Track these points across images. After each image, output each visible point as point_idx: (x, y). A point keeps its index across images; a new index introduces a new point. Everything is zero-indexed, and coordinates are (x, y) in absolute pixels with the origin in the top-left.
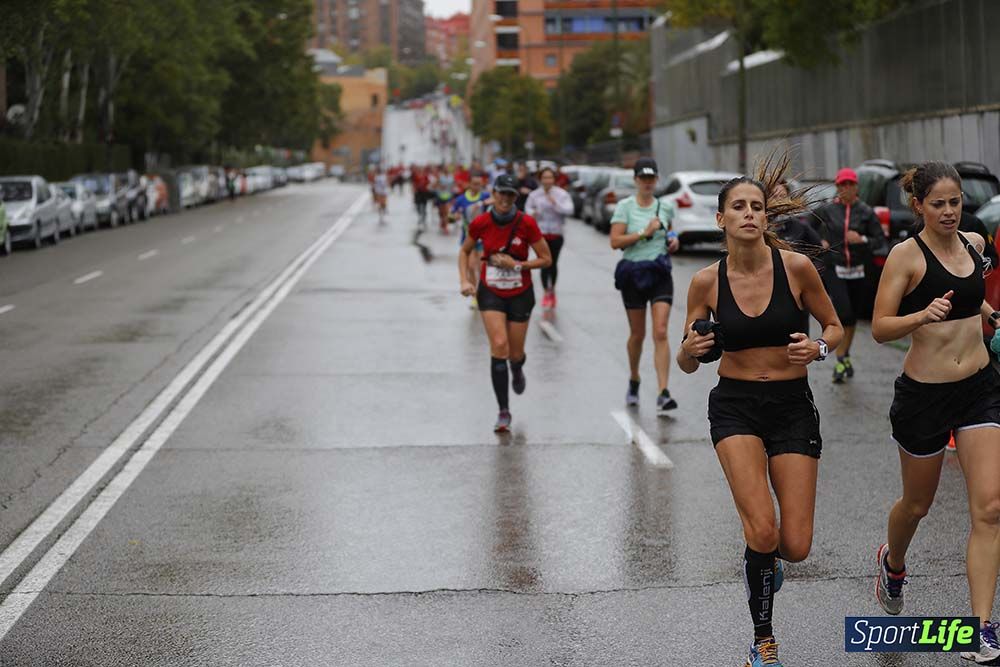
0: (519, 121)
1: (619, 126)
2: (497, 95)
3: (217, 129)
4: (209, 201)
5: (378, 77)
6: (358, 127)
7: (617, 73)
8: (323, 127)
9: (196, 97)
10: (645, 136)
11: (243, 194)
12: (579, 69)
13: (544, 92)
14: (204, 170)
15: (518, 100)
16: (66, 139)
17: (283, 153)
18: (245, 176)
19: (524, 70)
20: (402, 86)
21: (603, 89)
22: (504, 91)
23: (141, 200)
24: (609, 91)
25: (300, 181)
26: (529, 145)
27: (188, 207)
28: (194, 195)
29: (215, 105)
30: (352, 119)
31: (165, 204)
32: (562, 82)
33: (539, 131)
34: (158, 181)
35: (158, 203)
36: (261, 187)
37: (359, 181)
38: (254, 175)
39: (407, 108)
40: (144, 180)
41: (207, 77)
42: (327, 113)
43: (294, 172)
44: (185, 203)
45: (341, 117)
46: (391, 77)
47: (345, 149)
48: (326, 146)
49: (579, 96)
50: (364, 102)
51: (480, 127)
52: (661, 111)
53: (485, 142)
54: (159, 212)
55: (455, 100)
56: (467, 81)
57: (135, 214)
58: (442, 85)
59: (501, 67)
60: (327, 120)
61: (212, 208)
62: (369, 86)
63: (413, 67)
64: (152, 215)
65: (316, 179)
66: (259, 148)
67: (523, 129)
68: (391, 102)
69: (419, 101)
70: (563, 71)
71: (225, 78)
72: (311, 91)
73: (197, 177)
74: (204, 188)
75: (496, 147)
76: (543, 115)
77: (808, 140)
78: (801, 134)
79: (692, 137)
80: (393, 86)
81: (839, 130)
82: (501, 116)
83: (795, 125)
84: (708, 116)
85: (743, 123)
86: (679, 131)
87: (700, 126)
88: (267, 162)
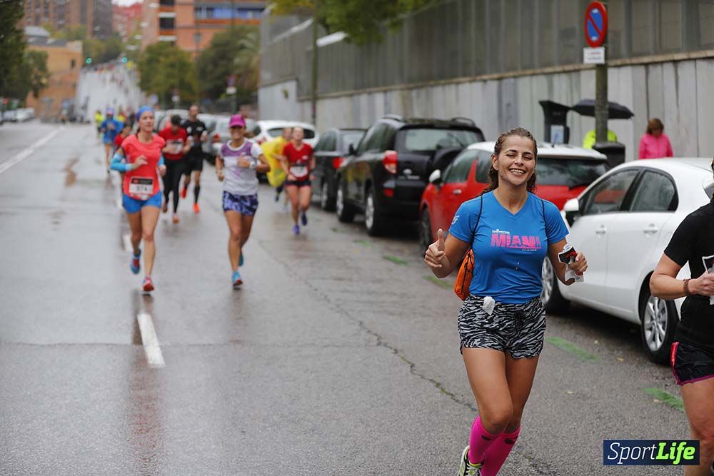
0: (174, 81)
1: (235, 85)
2: (158, 61)
5: (76, 47)
6: (60, 83)
7: (243, 47)
8: (34, 82)
10: (254, 94)
12: (215, 45)
13: (192, 60)
15: (172, 66)
19: (177, 45)
20: (94, 54)
21: (231, 60)
24: (237, 61)
25: (14, 121)
26: (176, 99)
30: (57, 78)
32: (204, 54)
33: (184, 86)
37: (56, 122)
39: (96, 70)
42: (38, 73)
43: (9, 115)
45: (48, 76)
46: (85, 47)
47: (45, 97)
48: (36, 95)
49: (216, 64)
50: (67, 65)
51: (145, 85)
52: (266, 76)
53: (148, 95)
55: (130, 65)
56: (138, 51)
58: (123, 54)
59: (162, 42)
60: (37, 78)
62: (68, 53)
63: (103, 41)
67: (172, 87)
68: (85, 65)
69: (105, 65)
70: (206, 46)
72: (19, 55)
75: (154, 99)
76: (189, 77)
77: (363, 99)
78: (359, 94)
79: (286, 95)
80: (86, 54)
81: (385, 92)
82: (160, 77)
83: (356, 88)
84: (297, 80)
85: (315, 86)
86: (277, 90)
87: (291, 87)
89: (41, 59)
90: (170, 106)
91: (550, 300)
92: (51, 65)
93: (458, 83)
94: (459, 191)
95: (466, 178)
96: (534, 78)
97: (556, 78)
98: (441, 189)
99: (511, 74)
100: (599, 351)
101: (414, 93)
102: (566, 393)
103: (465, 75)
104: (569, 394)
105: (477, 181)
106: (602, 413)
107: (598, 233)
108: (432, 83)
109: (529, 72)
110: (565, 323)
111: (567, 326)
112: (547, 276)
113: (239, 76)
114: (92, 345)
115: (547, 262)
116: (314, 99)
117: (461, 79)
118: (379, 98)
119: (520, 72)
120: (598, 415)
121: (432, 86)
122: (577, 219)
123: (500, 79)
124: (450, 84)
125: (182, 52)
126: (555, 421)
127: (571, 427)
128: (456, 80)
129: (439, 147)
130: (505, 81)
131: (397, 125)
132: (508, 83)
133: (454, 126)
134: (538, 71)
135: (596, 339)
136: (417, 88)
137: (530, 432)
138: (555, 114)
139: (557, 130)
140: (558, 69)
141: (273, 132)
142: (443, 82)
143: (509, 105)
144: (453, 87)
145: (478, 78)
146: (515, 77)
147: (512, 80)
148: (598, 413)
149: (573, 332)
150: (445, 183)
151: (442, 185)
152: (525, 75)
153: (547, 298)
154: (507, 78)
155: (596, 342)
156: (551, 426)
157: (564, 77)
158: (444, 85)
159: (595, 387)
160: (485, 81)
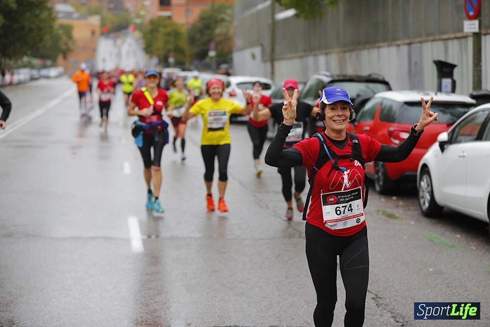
0: (171, 46)
1: (216, 49)
2: (158, 31)
5: (95, 20)
6: (84, 48)
7: (223, 20)
8: (64, 47)
10: (229, 56)
12: (202, 18)
13: (184, 30)
15: (169, 34)
17: (40, 62)
19: (173, 18)
20: (109, 25)
22: (162, 29)
24: (218, 31)
25: (48, 77)
26: (171, 60)
30: (80, 44)
33: (178, 50)
38: (19, 73)
43: (44, 72)
45: (74, 43)
46: (102, 20)
47: (72, 59)
48: (65, 57)
49: (202, 33)
50: (88, 34)
51: (149, 49)
52: (238, 42)
53: (151, 57)
55: (137, 34)
56: (142, 23)
59: (161, 16)
60: (66, 44)
62: (89, 25)
63: (116, 15)
65: (57, 77)
66: (25, 59)
67: (169, 51)
68: (102, 34)
69: (117, 34)
70: (195, 20)
72: (51, 27)
75: (155, 61)
76: (184, 43)
77: (310, 60)
78: (307, 56)
79: (254, 57)
81: (326, 54)
82: (159, 43)
83: (305, 51)
84: (262, 45)
85: (273, 50)
86: (247, 53)
87: (257, 51)
88: (31, 66)
89: (68, 30)
90: (167, 65)
91: (428, 207)
92: (76, 34)
93: (379, 47)
94: (368, 128)
95: (373, 118)
96: (435, 43)
97: (450, 43)
98: (355, 126)
99: (418, 40)
100: (459, 242)
101: (347, 55)
102: (428, 270)
103: (384, 41)
104: (430, 271)
105: (381, 120)
106: (451, 283)
107: (460, 157)
108: (360, 47)
109: (431, 38)
110: (438, 223)
111: (439, 225)
112: (426, 189)
113: (220, 42)
114: (94, 238)
115: (427, 178)
116: (273, 60)
117: (382, 44)
118: (322, 59)
119: (423, 39)
120: (447, 285)
121: (360, 50)
122: (447, 148)
123: (410, 44)
124: (373, 48)
125: (177, 24)
126: (416, 289)
127: (425, 292)
128: (378, 45)
129: (358, 96)
130: (413, 46)
131: (326, 80)
132: (416, 46)
133: (370, 80)
134: (437, 37)
135: (459, 234)
136: (350, 51)
137: (396, 296)
138: (445, 70)
139: (447, 82)
140: (452, 36)
141: (240, 86)
142: (368, 46)
143: (416, 64)
144: (376, 50)
145: (394, 43)
146: (421, 42)
147: (418, 45)
148: (448, 283)
149: (443, 229)
150: (359, 122)
151: (356, 123)
152: (427, 41)
153: (427, 205)
154: (416, 43)
155: (458, 236)
156: (412, 292)
157: (456, 42)
158: (368, 49)
159: (450, 266)
160: (398, 45)
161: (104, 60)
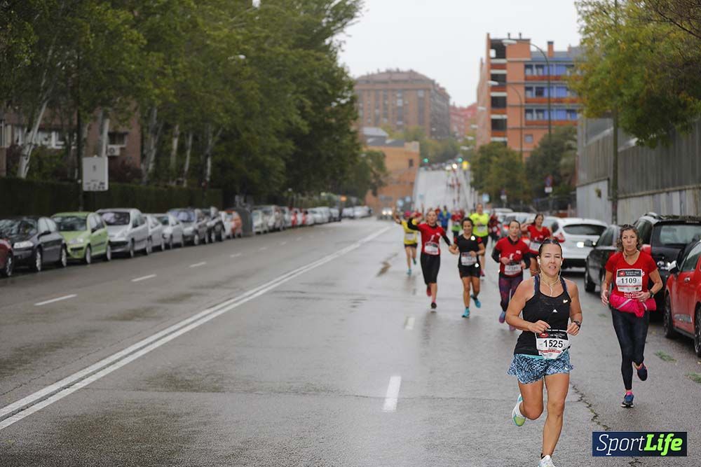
0: (505, 180)
1: (554, 184)
2: (490, 161)
3: (284, 179)
4: (274, 230)
5: (413, 147)
6: (398, 182)
7: (570, 148)
8: (373, 181)
9: (269, 158)
11: (303, 225)
12: (544, 145)
13: (522, 161)
14: (273, 208)
15: (502, 165)
16: (174, 184)
17: (343, 199)
18: (306, 213)
19: (509, 145)
20: (430, 154)
21: (558, 160)
22: (495, 159)
23: (218, 227)
24: (563, 161)
25: (352, 218)
26: (504, 197)
27: (258, 233)
28: (262, 225)
29: (283, 164)
30: (395, 177)
31: (239, 231)
32: (533, 155)
33: (513, 185)
34: (235, 215)
35: (233, 230)
36: (318, 221)
38: (315, 213)
39: (433, 169)
40: (223, 214)
41: (278, 145)
42: (377, 172)
43: (347, 211)
44: (255, 230)
45: (386, 175)
46: (422, 147)
47: (381, 196)
48: (375, 194)
49: (544, 165)
50: (405, 164)
51: (477, 185)
52: (582, 176)
53: (480, 194)
54: (234, 236)
55: (466, 165)
56: (471, 152)
57: (213, 237)
58: (461, 155)
59: (494, 142)
60: (376, 176)
61: (277, 234)
62: (406, 153)
63: (440, 141)
64: (228, 237)
65: (363, 217)
66: (323, 194)
67: (502, 187)
68: (422, 165)
70: (535, 147)
71: (290, 145)
72: (355, 155)
73: (266, 213)
74: (271, 221)
75: (486, 198)
76: (520, 176)
80: (423, 154)
82: (493, 176)
86: (592, 189)
88: (330, 203)
89: (379, 159)
90: (500, 206)
92: (389, 164)
113: (566, 175)
125: (513, 153)
161: (422, 197)
